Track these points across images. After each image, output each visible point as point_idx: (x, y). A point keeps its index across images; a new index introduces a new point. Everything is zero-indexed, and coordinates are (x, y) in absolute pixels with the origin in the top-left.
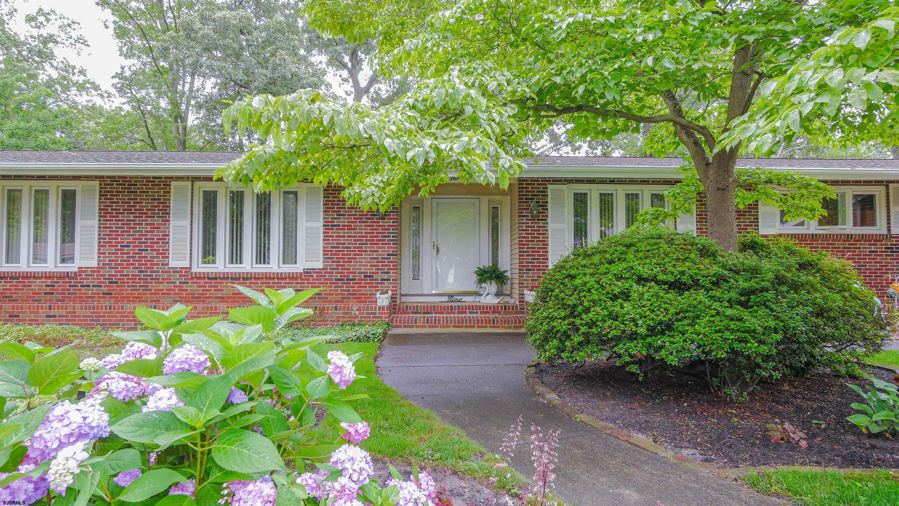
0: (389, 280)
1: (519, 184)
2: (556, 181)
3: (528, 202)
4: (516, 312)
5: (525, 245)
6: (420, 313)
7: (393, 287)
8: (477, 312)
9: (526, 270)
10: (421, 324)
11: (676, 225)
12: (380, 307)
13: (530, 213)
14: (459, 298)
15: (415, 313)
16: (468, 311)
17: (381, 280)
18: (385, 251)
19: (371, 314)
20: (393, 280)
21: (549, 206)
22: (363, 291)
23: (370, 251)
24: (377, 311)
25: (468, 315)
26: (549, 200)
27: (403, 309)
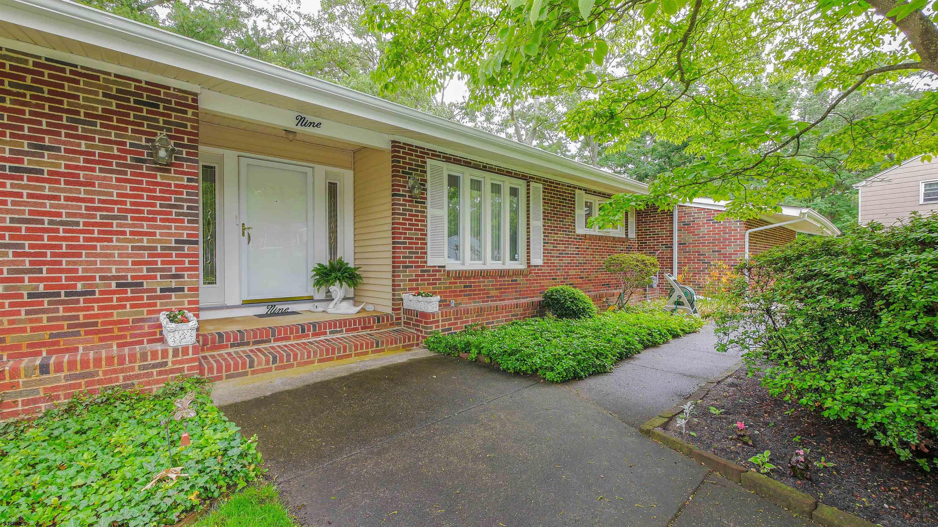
0: (182, 290)
1: (393, 151)
2: (436, 155)
3: (405, 178)
4: (392, 324)
5: (401, 233)
6: (248, 344)
7: (190, 303)
8: (341, 331)
9: (403, 267)
10: (264, 366)
11: (528, 221)
12: (176, 352)
13: (407, 192)
14: (285, 307)
15: (239, 345)
16: (328, 331)
17: (162, 290)
18: (170, 235)
19: (154, 366)
20: (190, 289)
21: (429, 186)
22: (116, 315)
23: (132, 233)
24: (170, 359)
25: (329, 336)
26: (429, 177)
27: (213, 341)
